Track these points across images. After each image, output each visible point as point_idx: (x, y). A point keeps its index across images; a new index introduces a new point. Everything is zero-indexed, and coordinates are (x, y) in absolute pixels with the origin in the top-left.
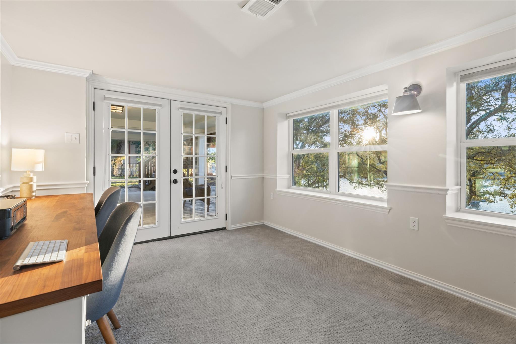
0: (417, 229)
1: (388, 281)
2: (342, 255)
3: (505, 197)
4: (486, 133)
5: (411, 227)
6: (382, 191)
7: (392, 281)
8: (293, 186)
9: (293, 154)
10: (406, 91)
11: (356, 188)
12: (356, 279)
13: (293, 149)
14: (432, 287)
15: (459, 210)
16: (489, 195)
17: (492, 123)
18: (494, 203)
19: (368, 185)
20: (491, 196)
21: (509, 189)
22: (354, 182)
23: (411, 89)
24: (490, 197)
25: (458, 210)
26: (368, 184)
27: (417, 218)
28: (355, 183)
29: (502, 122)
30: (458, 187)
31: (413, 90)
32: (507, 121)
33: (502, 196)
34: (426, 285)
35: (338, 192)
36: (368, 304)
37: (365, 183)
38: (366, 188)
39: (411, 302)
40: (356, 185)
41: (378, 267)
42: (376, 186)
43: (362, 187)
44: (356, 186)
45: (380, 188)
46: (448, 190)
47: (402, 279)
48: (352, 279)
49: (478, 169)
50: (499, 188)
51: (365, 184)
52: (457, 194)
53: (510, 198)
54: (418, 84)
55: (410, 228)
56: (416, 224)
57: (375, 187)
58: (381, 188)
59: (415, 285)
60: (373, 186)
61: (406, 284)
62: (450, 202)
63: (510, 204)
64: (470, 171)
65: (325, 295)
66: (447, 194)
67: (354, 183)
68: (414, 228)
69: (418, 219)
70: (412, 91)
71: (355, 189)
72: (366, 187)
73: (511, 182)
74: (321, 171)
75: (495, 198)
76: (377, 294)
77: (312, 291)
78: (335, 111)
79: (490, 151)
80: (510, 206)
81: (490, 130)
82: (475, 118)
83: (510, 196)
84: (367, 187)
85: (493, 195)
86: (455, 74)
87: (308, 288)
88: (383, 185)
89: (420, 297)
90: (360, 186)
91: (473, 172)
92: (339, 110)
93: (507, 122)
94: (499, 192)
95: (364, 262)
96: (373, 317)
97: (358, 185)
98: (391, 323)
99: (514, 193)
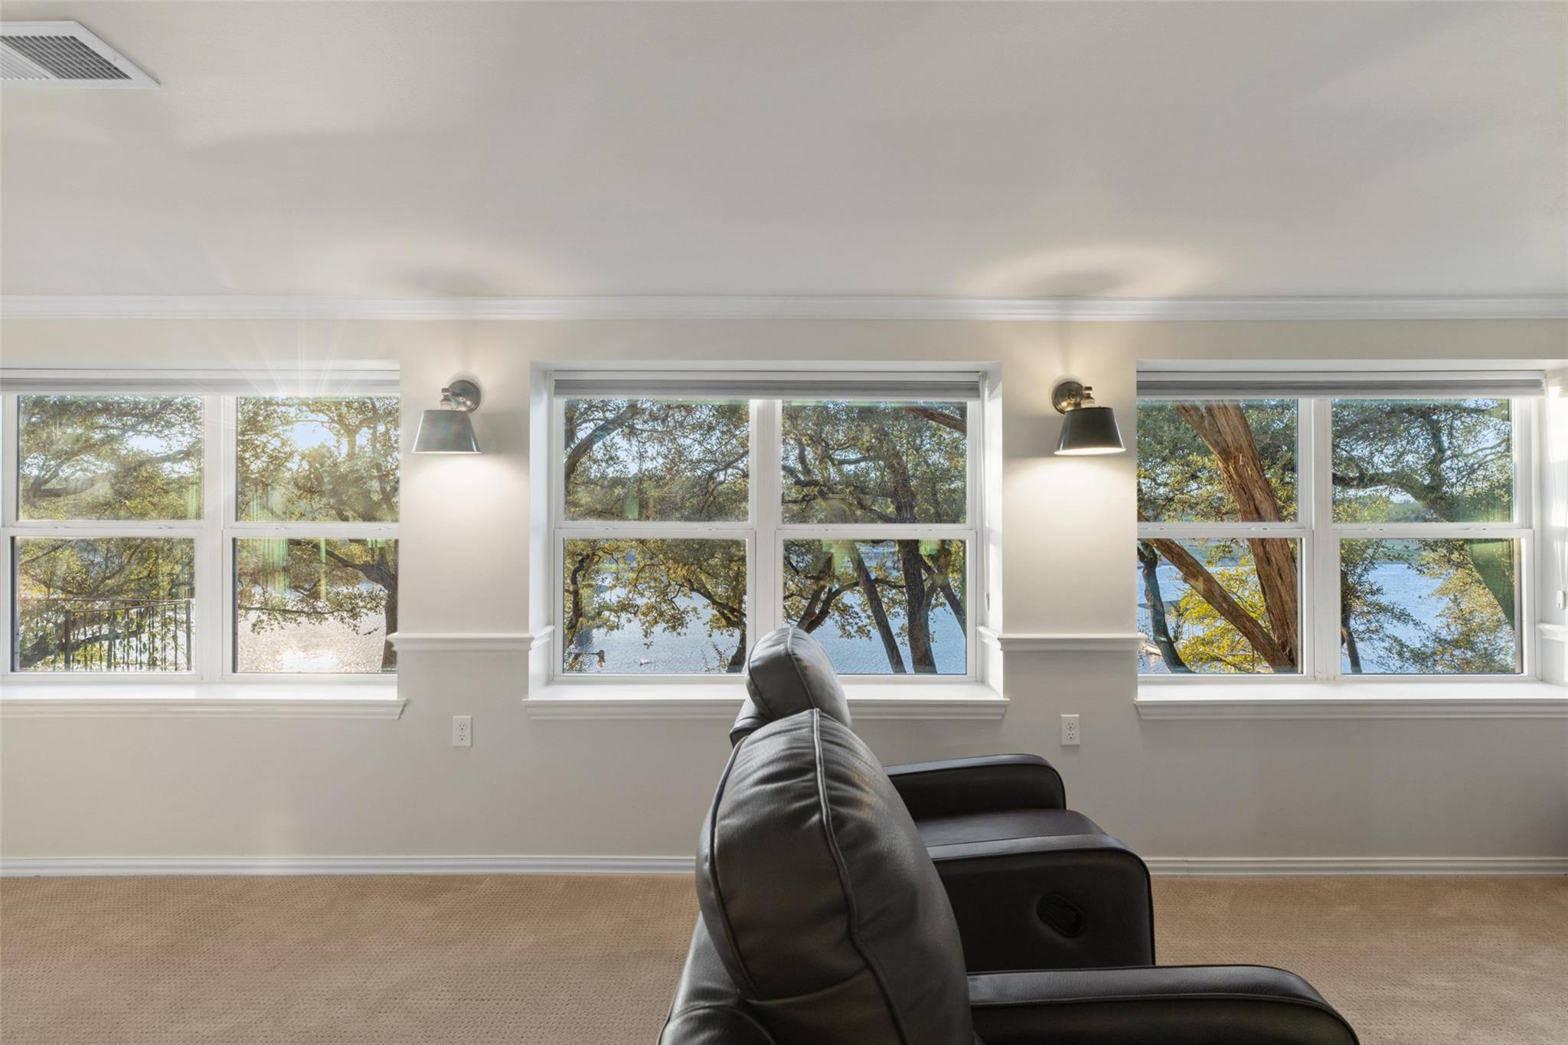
0: (470, 745)
1: (400, 903)
2: (251, 883)
3: (635, 614)
4: (604, 464)
5: (456, 742)
6: (354, 629)
7: (411, 897)
8: (13, 670)
9: (13, 539)
10: (446, 399)
11: (263, 628)
12: (310, 935)
13: (17, 518)
14: (500, 876)
15: (551, 678)
16: (609, 613)
17: (614, 441)
18: (618, 629)
19: (308, 615)
20: (613, 614)
21: (642, 595)
22: (253, 609)
23: (457, 392)
24: (611, 617)
25: (550, 680)
26: (306, 609)
27: (470, 717)
28: (256, 609)
29: (630, 440)
30: (550, 628)
31: (461, 395)
32: (639, 439)
33: (631, 613)
34: (487, 877)
35: (234, 670)
36: (354, 985)
37: (295, 609)
38: (300, 623)
39: (458, 929)
40: (259, 616)
41: (371, 876)
42: (336, 614)
43: (285, 620)
44: (262, 621)
45: (347, 620)
46: (532, 639)
47: (435, 884)
48: (298, 939)
49: (590, 552)
50: (627, 592)
51: (294, 612)
52: (548, 642)
53: (643, 614)
54: (469, 380)
55: (454, 744)
56: (468, 732)
57: (332, 617)
58: (351, 621)
59: (464, 886)
60: (326, 616)
61: (444, 892)
62: (536, 664)
63: (644, 627)
64: (573, 554)
65: (213, 1025)
66: (530, 649)
67: (253, 611)
68: (462, 744)
69: (472, 719)
70: (461, 398)
71: (259, 633)
72: (299, 619)
73: (645, 578)
74: (104, 572)
75: (619, 617)
76: (374, 949)
77: (161, 1036)
78: (222, 397)
79: (609, 507)
80: (644, 633)
81: (611, 458)
82: (582, 434)
83: (643, 609)
84: (303, 619)
85: (616, 612)
86: (546, 373)
87: (146, 1031)
88: (358, 610)
89: (475, 910)
90: (276, 619)
91: (580, 558)
92: (237, 398)
93: (639, 442)
94: (627, 602)
95: (329, 876)
96: (370, 1008)
97: (269, 614)
98: (415, 1001)
99: (649, 601)
